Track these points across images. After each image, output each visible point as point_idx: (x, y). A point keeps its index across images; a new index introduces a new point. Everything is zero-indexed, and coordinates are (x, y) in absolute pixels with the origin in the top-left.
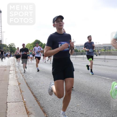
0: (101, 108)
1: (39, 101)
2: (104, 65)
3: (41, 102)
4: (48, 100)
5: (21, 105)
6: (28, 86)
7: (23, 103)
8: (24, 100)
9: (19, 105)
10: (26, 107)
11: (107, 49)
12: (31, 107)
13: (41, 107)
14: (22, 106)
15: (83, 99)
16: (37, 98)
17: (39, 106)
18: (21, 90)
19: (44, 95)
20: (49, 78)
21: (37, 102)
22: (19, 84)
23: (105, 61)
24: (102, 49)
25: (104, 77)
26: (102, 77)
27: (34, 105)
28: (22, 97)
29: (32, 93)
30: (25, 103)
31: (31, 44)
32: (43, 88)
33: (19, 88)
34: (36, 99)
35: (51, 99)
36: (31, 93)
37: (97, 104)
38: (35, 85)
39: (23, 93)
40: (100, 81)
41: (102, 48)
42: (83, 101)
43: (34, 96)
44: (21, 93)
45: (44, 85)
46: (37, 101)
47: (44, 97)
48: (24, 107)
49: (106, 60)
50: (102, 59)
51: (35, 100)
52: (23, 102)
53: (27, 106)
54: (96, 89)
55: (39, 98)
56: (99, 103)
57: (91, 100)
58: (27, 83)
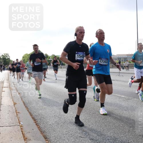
0: (115, 132)
1: (39, 125)
2: (118, 81)
3: (41, 126)
4: (50, 123)
5: (16, 130)
6: (26, 107)
7: (20, 128)
8: (21, 123)
9: (14, 129)
10: (23, 132)
11: (122, 60)
12: (29, 132)
13: (42, 132)
14: (18, 131)
15: (93, 122)
16: (37, 120)
17: (39, 131)
18: (17, 111)
19: (45, 117)
20: (51, 96)
21: (36, 126)
22: (15, 104)
23: (119, 75)
24: (116, 61)
25: (118, 95)
26: (116, 95)
27: (33, 130)
28: (19, 120)
29: (31, 115)
30: (21, 128)
31: (30, 55)
32: (44, 109)
33: (14, 108)
34: (35, 122)
35: (54, 122)
36: (29, 114)
37: (110, 127)
38: (34, 105)
39: (19, 115)
40: (113, 100)
41: (116, 59)
42: (93, 124)
43: (33, 118)
44: (17, 114)
45: (45, 105)
46: (36, 124)
47: (45, 119)
48: (21, 132)
49: (121, 74)
50: (116, 73)
51: (35, 124)
52: (19, 126)
53: (24, 130)
54: (109, 109)
55: (39, 121)
56: (112, 126)
57: (103, 123)
58: (24, 103)
